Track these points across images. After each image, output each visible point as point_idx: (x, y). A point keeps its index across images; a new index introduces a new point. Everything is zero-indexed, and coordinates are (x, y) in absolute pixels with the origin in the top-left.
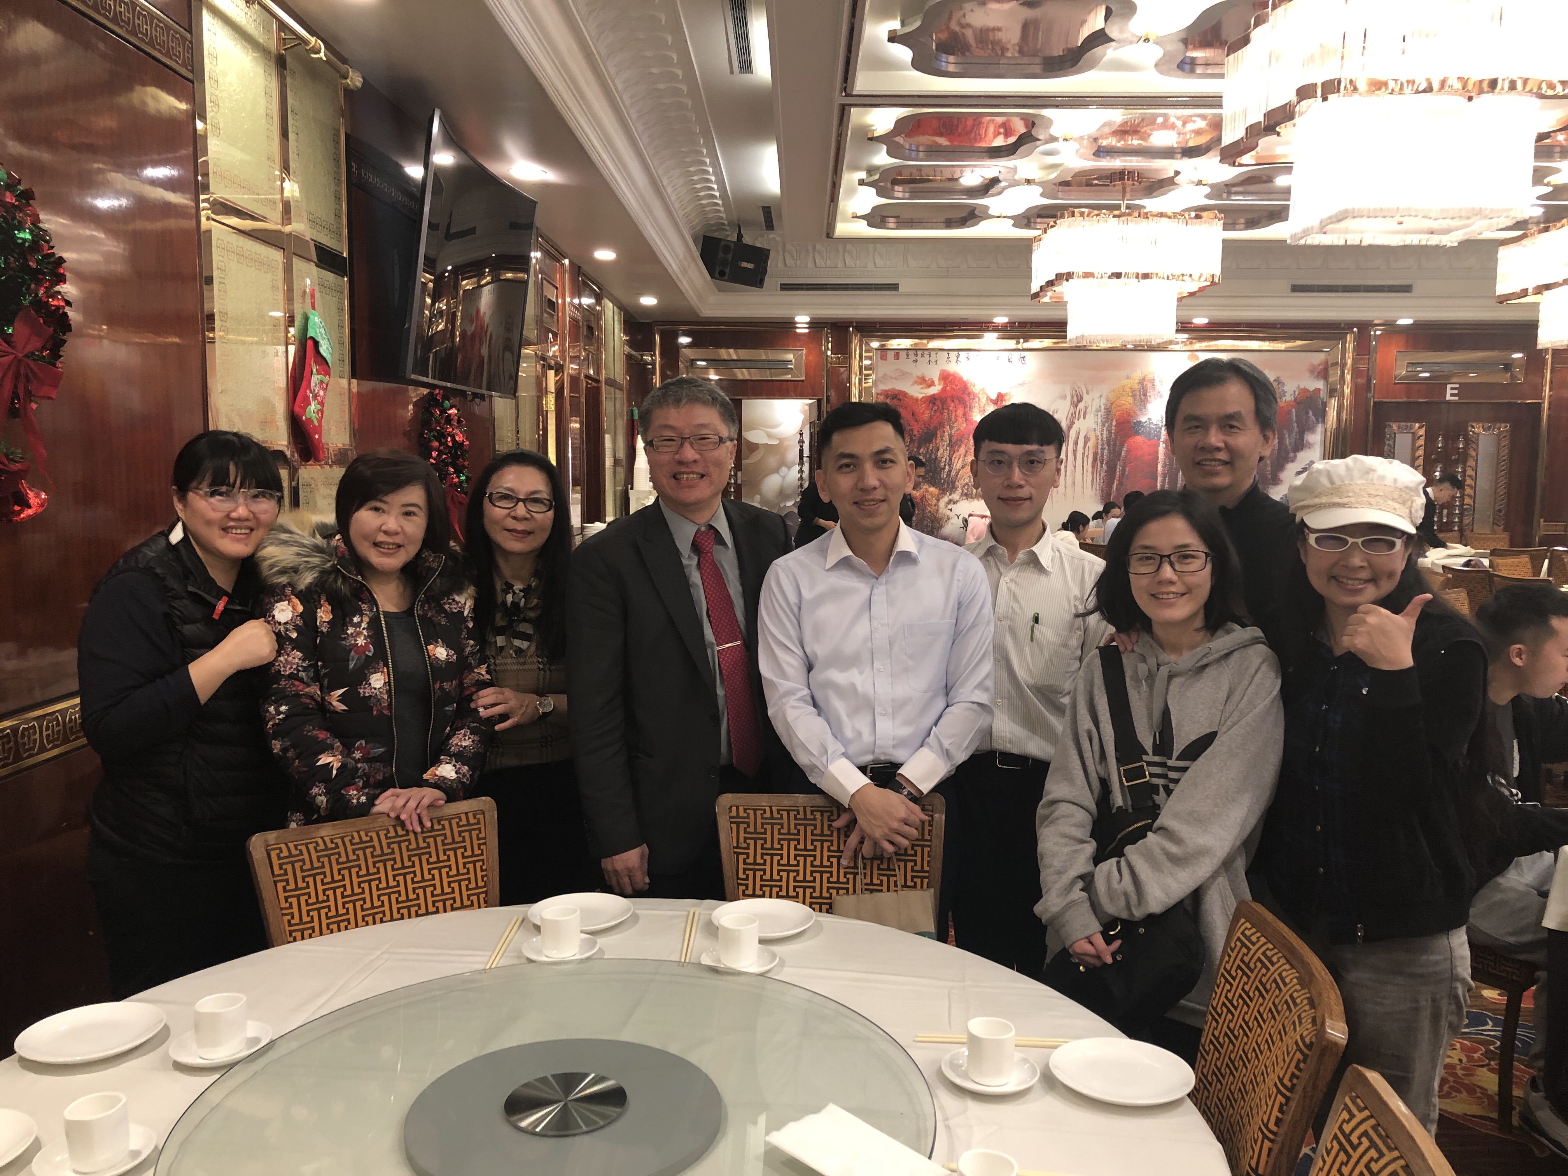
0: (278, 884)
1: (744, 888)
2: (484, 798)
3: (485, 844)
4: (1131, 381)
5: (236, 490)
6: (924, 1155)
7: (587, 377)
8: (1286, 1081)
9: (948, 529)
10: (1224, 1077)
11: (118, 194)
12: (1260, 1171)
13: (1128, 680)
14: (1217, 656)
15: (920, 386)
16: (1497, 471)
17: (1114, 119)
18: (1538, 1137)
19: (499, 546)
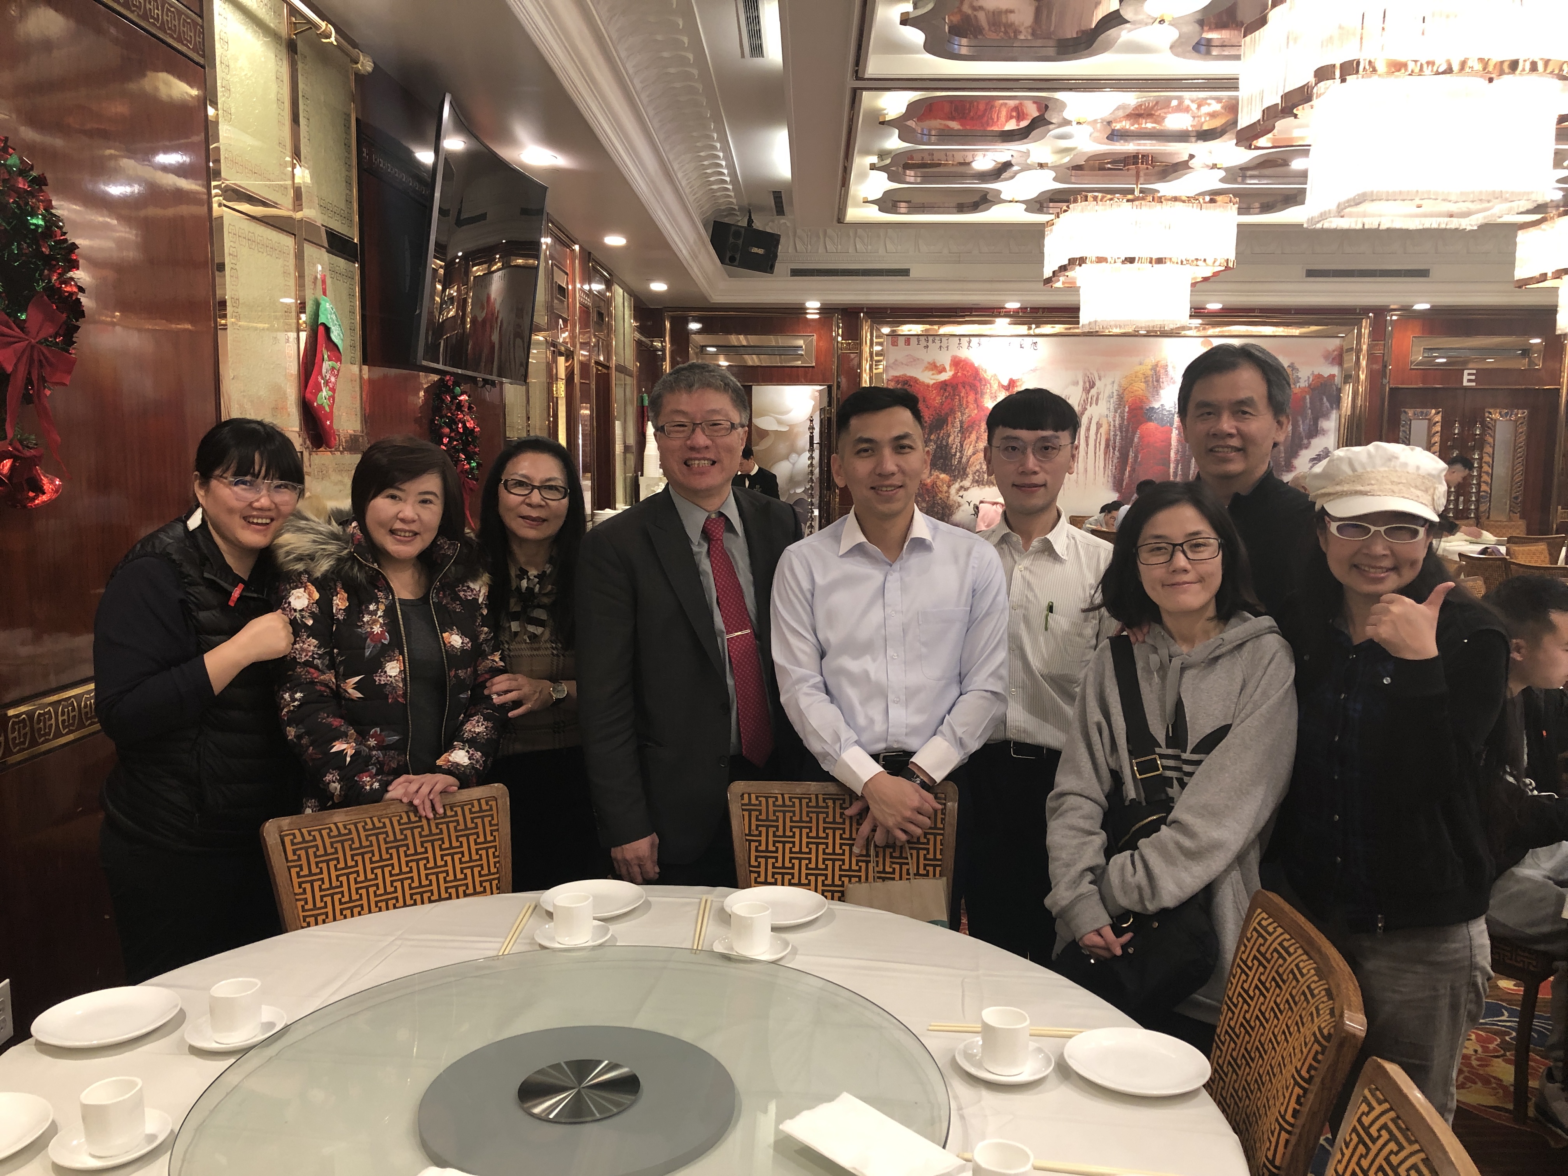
0: (292, 870)
1: (756, 875)
2: (496, 785)
3: (497, 830)
4: (1143, 367)
5: (259, 480)
6: (939, 1145)
7: (598, 363)
8: (1304, 1073)
9: (958, 516)
10: (1239, 1068)
11: (130, 181)
12: (1277, 1163)
13: (1139, 671)
14: (1229, 647)
15: (931, 373)
16: (1514, 456)
17: (1127, 103)
18: (1554, 1128)
19: (515, 535)
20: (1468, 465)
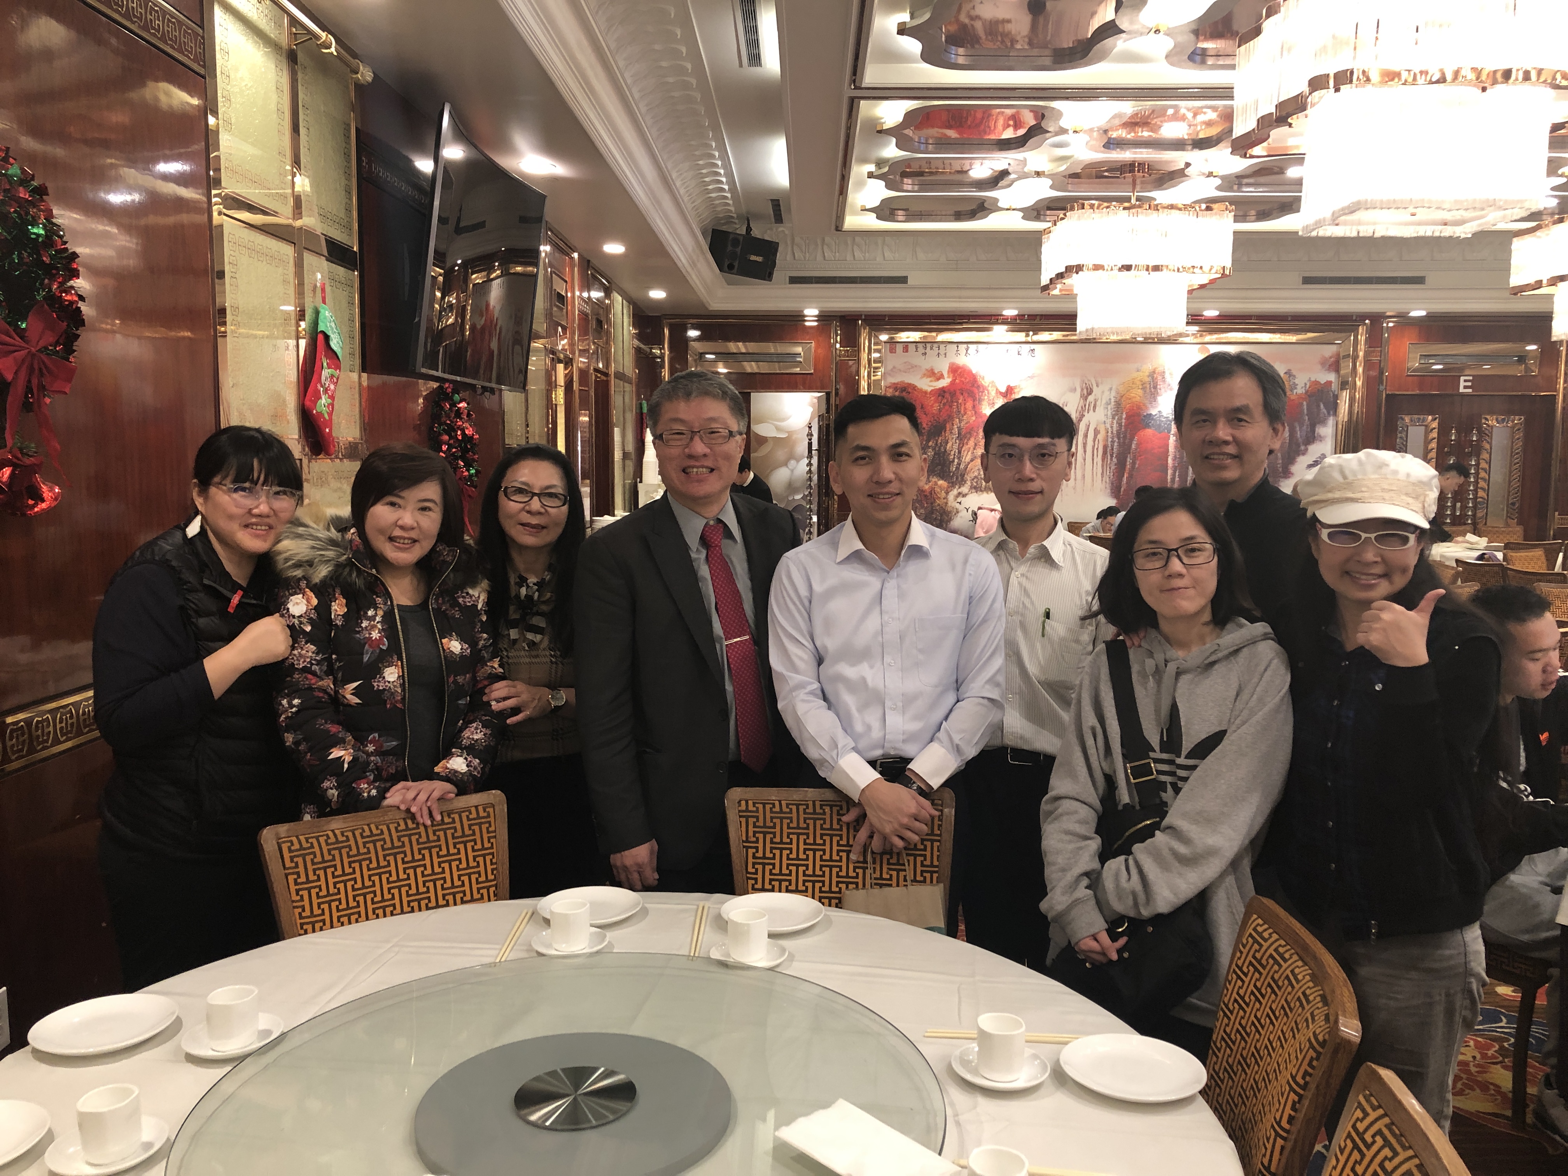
0: (289, 877)
1: (753, 882)
2: (494, 791)
3: (495, 837)
4: (1141, 374)
5: (259, 486)
6: (934, 1151)
7: (596, 370)
8: (1299, 1079)
9: (957, 522)
10: (1235, 1074)
11: (131, 189)
12: (1273, 1169)
13: (1134, 677)
14: (1226, 652)
15: (929, 379)
16: (1511, 464)
17: (1124, 111)
18: (1552, 1135)
19: (513, 541)
20: (1464, 471)
